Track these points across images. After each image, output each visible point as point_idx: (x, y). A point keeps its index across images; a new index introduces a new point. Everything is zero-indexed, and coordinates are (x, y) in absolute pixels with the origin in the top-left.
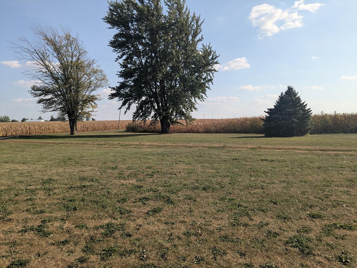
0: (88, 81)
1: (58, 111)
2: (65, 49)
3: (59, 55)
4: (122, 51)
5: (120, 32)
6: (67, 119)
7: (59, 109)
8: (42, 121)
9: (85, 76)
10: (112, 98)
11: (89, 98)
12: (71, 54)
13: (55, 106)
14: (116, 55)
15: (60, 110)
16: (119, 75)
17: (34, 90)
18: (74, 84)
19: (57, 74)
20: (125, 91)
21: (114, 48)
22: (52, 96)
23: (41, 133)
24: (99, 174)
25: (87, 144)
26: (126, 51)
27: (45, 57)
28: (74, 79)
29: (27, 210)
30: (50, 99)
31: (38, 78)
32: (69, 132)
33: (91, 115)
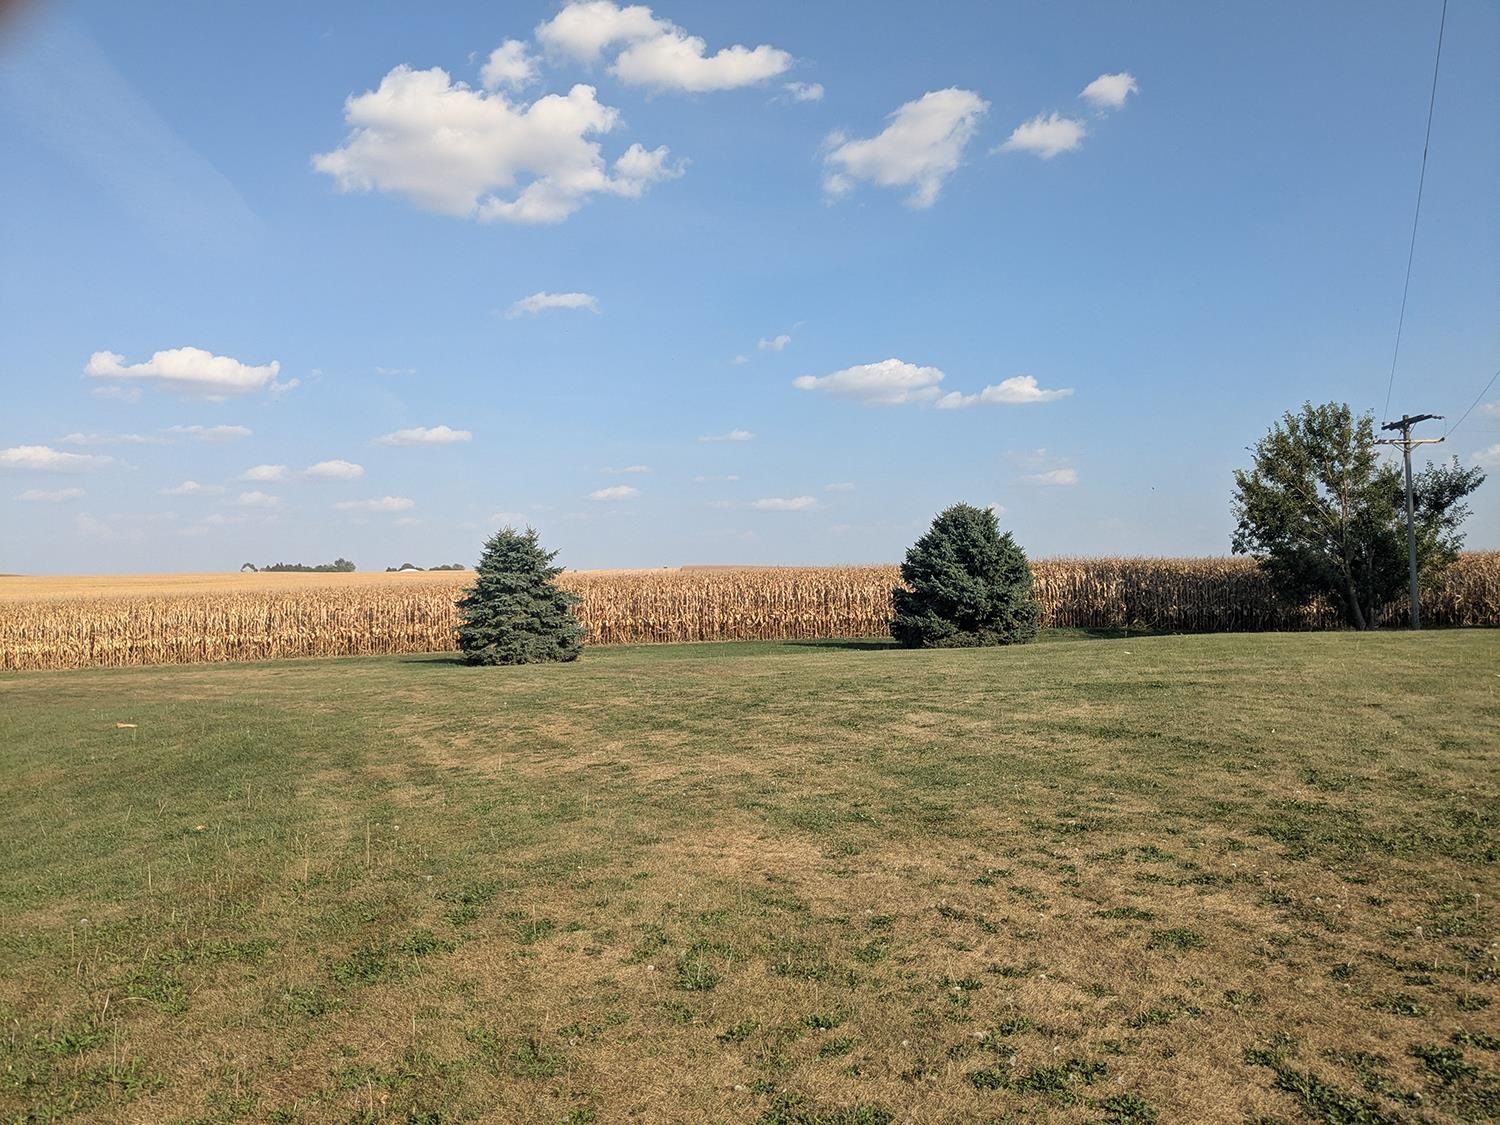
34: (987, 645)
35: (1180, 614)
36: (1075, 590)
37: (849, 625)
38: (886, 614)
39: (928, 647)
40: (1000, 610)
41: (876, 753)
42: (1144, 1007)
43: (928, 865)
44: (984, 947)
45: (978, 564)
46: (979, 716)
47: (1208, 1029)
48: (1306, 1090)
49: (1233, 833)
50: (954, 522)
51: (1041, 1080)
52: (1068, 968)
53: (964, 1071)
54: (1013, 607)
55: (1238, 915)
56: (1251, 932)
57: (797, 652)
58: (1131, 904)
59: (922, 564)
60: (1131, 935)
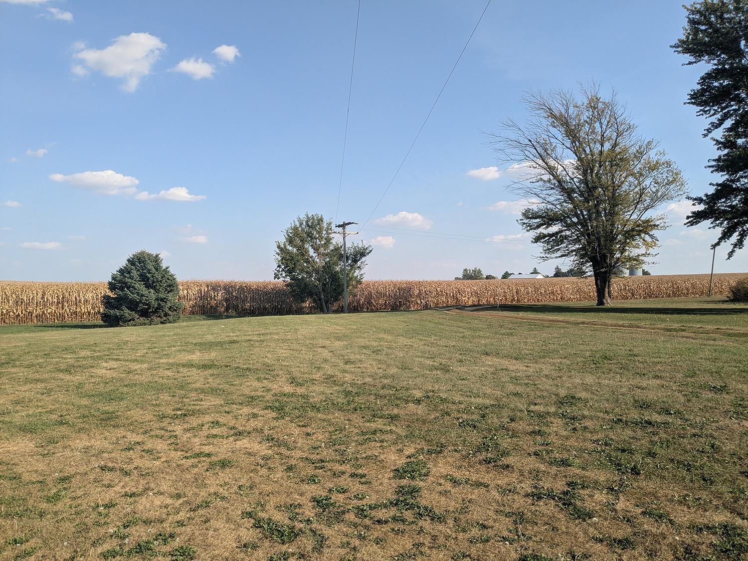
0: (637, 190)
1: (572, 256)
2: (587, 129)
3: (575, 143)
4: (721, 111)
5: (715, 67)
6: (589, 274)
7: (574, 253)
8: (539, 277)
9: (631, 179)
10: (695, 222)
11: (638, 226)
12: (599, 138)
13: (566, 247)
14: (706, 121)
15: (576, 255)
16: (712, 166)
17: (528, 218)
18: (607, 198)
19: (572, 181)
20: (729, 204)
21: (701, 106)
22: (561, 227)
23: (538, 301)
24: (682, 399)
25: (640, 328)
26: (732, 108)
27: (548, 152)
28: (605, 189)
29: (536, 454)
30: (556, 232)
31: (535, 194)
32: (593, 300)
33: (643, 262)
34: (154, 324)
35: (250, 307)
36: (201, 296)
37: (76, 315)
38: (99, 309)
39: (122, 326)
40: (162, 306)
41: (80, 386)
42: (199, 501)
43: (97, 443)
44: (122, 484)
45: (151, 282)
46: (142, 362)
47: (228, 505)
48: (266, 526)
49: (255, 410)
50: (139, 260)
51: (141, 548)
52: (164, 487)
53: (100, 552)
54: (169, 305)
55: (251, 448)
56: (255, 456)
57: (41, 331)
58: (202, 450)
59: (120, 282)
60: (200, 466)
